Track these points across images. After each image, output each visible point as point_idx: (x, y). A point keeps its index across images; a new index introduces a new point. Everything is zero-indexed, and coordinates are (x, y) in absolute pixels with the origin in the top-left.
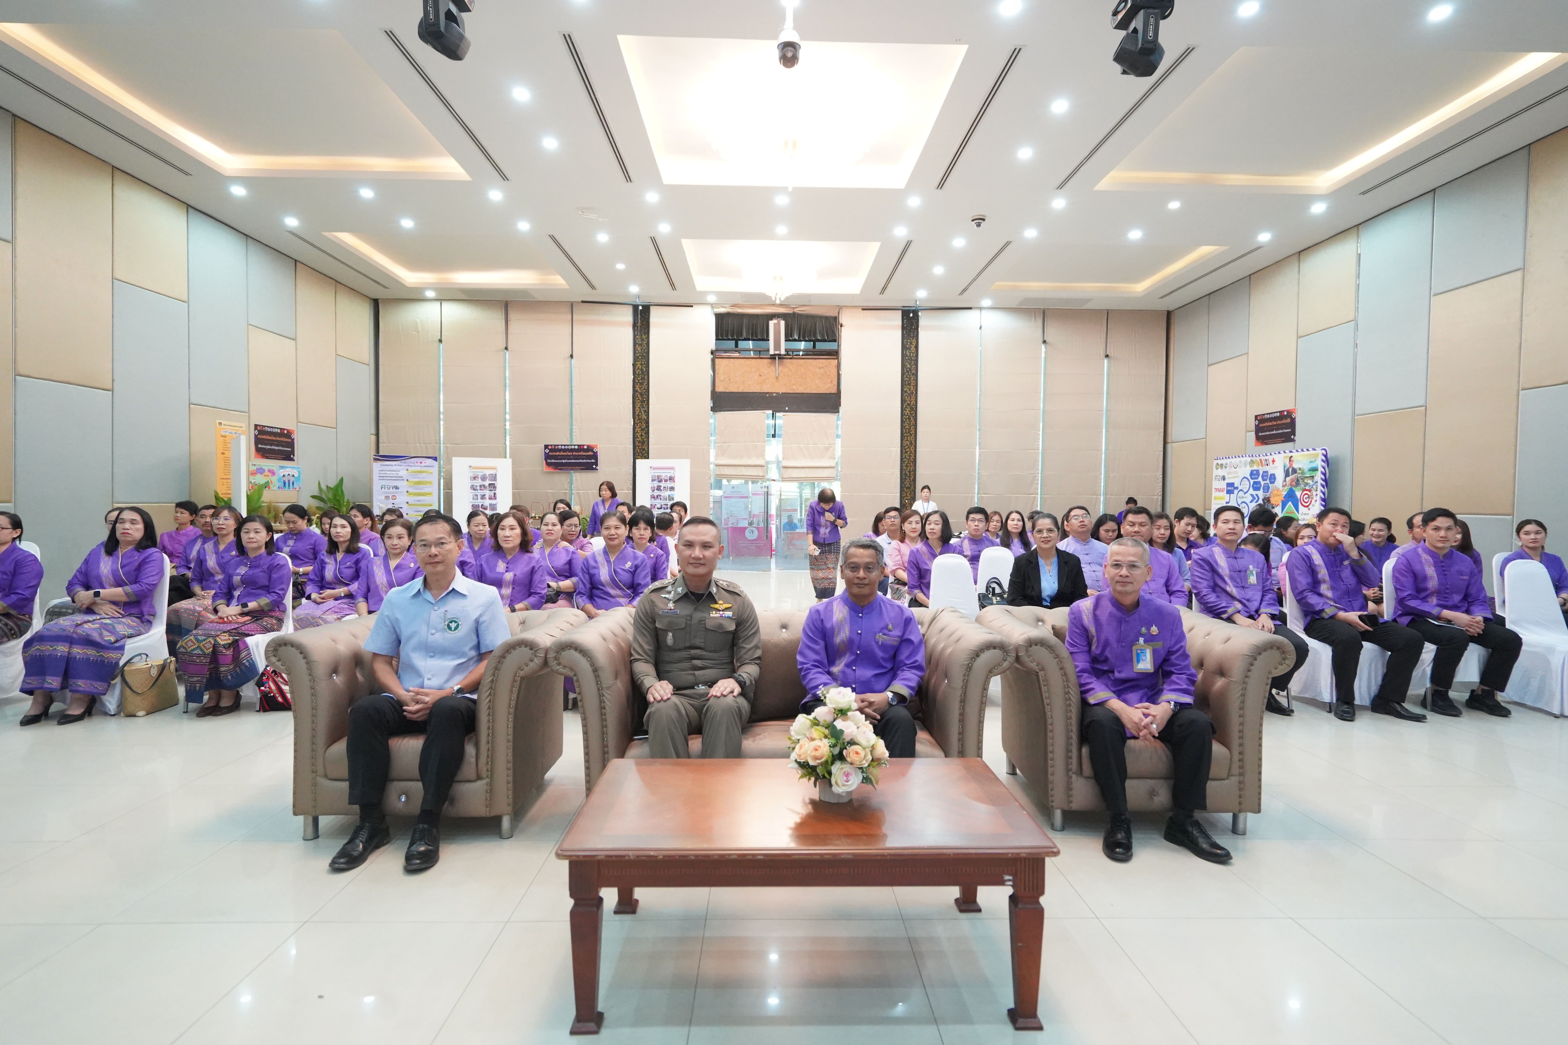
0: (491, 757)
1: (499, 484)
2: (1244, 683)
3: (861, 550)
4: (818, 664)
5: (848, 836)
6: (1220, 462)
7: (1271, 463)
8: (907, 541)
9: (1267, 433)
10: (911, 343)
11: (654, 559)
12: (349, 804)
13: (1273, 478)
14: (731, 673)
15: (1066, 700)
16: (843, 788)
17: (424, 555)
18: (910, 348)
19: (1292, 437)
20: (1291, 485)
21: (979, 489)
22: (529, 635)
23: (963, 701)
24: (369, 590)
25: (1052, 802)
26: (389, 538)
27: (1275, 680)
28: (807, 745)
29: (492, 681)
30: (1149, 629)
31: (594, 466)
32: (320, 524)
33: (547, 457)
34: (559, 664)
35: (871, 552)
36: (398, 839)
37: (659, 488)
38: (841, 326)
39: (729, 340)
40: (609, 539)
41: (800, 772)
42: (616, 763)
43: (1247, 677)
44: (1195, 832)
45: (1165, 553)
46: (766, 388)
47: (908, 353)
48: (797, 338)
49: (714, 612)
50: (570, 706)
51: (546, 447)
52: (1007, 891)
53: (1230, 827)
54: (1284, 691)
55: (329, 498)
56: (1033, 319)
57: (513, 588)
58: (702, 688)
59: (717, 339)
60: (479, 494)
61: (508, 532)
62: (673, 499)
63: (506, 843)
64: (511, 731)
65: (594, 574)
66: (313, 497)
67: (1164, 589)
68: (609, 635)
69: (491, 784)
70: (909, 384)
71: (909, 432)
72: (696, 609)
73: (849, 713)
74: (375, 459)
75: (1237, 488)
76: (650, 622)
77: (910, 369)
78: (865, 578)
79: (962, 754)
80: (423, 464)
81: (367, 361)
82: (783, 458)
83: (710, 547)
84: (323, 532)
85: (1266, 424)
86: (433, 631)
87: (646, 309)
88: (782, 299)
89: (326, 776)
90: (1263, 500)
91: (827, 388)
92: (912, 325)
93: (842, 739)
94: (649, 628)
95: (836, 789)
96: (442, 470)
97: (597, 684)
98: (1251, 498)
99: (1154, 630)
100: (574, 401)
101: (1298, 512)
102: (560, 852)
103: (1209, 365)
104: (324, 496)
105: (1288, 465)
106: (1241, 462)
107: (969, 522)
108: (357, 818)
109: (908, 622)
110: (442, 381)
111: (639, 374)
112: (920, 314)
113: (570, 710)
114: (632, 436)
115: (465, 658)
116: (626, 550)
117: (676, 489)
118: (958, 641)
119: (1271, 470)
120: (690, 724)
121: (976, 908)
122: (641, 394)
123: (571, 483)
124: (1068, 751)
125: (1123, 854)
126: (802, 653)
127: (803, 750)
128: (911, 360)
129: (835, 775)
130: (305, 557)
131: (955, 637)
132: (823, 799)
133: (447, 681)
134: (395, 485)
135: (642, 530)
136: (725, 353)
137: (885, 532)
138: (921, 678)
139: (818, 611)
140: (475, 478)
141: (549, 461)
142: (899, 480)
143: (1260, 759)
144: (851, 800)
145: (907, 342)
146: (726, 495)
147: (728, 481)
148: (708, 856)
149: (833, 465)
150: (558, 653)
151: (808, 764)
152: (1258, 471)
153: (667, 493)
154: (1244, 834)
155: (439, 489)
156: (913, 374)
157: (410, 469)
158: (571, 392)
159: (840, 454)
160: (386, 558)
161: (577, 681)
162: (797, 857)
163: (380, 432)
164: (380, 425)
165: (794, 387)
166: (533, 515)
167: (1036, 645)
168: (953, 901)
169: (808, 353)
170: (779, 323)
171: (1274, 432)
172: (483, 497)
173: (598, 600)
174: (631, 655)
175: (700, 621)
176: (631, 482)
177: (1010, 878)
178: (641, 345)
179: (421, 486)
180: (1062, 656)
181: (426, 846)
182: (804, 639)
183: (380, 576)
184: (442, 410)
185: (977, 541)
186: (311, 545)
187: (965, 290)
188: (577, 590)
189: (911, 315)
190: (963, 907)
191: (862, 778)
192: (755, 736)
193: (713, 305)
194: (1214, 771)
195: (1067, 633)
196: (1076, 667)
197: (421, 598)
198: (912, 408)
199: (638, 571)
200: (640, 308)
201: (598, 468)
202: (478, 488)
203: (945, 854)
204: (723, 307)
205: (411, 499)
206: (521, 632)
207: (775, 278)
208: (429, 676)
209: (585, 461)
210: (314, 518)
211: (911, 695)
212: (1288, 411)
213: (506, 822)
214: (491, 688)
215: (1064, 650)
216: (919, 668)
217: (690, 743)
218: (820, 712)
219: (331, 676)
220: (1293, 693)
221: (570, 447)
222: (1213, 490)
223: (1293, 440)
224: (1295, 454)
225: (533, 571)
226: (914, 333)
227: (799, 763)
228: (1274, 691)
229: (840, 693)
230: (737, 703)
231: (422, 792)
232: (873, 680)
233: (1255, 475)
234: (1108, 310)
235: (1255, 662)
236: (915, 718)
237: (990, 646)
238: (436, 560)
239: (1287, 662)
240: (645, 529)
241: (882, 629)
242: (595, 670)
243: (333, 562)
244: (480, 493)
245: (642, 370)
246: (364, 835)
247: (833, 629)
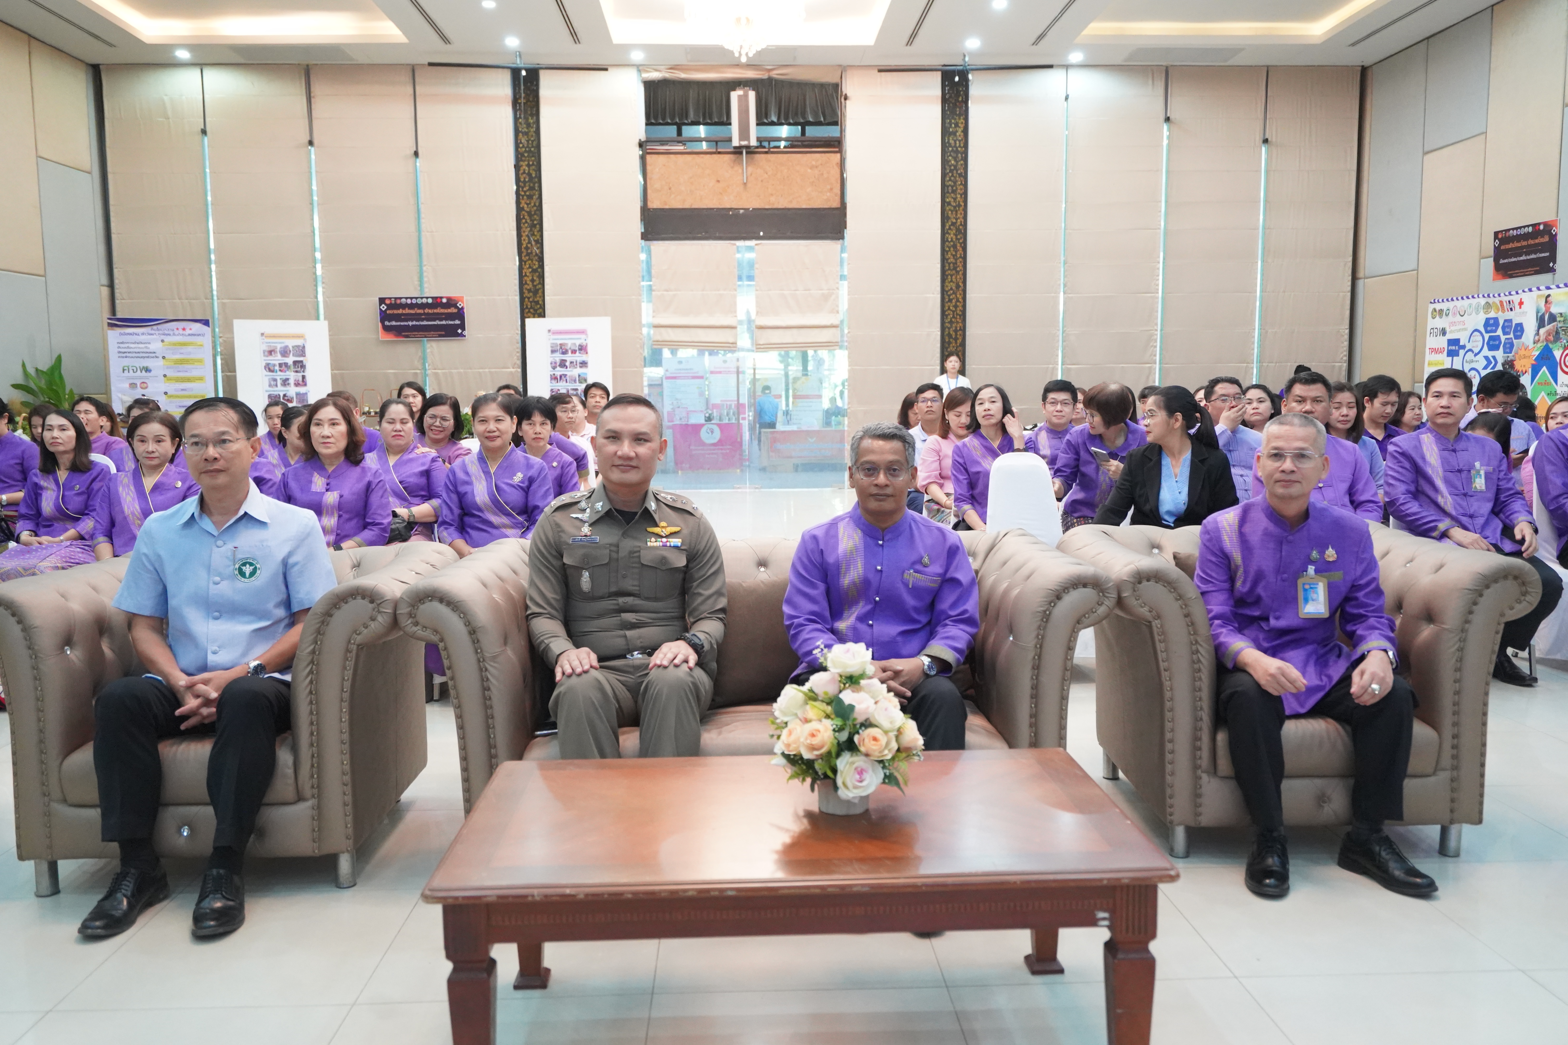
0: (318, 766)
1: (309, 361)
2: (1463, 631)
3: (882, 442)
4: (815, 618)
5: (862, 860)
6: (1438, 306)
7: (1517, 307)
8: (951, 436)
9: (1513, 260)
10: (957, 125)
11: (558, 471)
12: (103, 840)
13: (1519, 330)
14: (682, 632)
15: (1193, 662)
16: (855, 791)
17: (198, 458)
18: (954, 133)
19: (1551, 265)
20: (1547, 340)
21: (1063, 357)
22: (367, 581)
23: (1037, 667)
24: (113, 524)
25: (1171, 815)
26: (142, 441)
27: (1510, 626)
28: (799, 729)
29: (313, 652)
30: (1322, 553)
31: (459, 331)
32: (29, 427)
33: (384, 317)
34: (416, 624)
35: (896, 444)
36: (181, 892)
37: (563, 364)
38: (846, 99)
39: (668, 124)
40: (487, 437)
41: (789, 771)
42: (508, 768)
43: (1467, 622)
44: (1383, 854)
45: (1349, 443)
46: (728, 202)
47: (952, 142)
48: (775, 119)
49: (653, 540)
50: (436, 696)
51: (382, 301)
52: (1101, 934)
53: (1437, 846)
54: (1523, 649)
55: (40, 388)
56: (1150, 82)
57: (340, 516)
58: (637, 656)
59: (648, 124)
60: (278, 378)
61: (327, 430)
62: (586, 380)
63: (347, 894)
64: (346, 726)
65: (466, 493)
66: (16, 386)
67: (1346, 500)
68: (491, 579)
69: (319, 808)
70: (954, 192)
71: (955, 269)
72: (624, 535)
73: (863, 682)
74: (111, 325)
75: (1464, 347)
76: (554, 557)
77: (955, 167)
78: (887, 486)
79: (1035, 743)
80: (188, 332)
81: (87, 167)
82: (757, 313)
83: (646, 441)
84: (34, 439)
85: (1511, 246)
86: (217, 579)
87: (533, 75)
88: (751, 55)
89: (65, 801)
90: (1503, 365)
91: (825, 199)
92: (958, 94)
93: (851, 718)
94: (552, 565)
95: (843, 793)
96: (219, 341)
97: (477, 653)
98: (1485, 363)
99: (1331, 554)
100: (423, 226)
101: (1556, 383)
102: (428, 893)
103: (1426, 153)
104: (32, 385)
105: (1543, 309)
106: (1470, 305)
107: (1048, 406)
108: (115, 864)
109: (953, 552)
110: (209, 198)
111: (525, 182)
112: (970, 77)
113: (436, 701)
114: (517, 282)
115: (269, 619)
116: (514, 454)
117: (589, 365)
118: (1028, 577)
119: (1516, 317)
120: (620, 710)
121: (1055, 968)
122: (529, 213)
123: (423, 359)
124: (1196, 738)
125: (1275, 887)
126: (789, 602)
127: (793, 737)
128: (957, 152)
129: (842, 772)
130: (9, 478)
131: (1025, 571)
132: (824, 810)
133: (245, 654)
134: (145, 365)
135: (538, 425)
136: (662, 145)
137: (917, 424)
138: (973, 636)
139: (815, 538)
140: (271, 352)
141: (387, 323)
142: (939, 345)
143: (1484, 745)
144: (867, 811)
145: (950, 123)
146: (668, 375)
147: (672, 353)
148: (653, 893)
149: (836, 322)
150: (413, 606)
151: (802, 758)
152: (1496, 320)
153: (576, 372)
154: (1457, 855)
155: (215, 371)
156: (960, 175)
157: (167, 339)
158: (418, 211)
159: (846, 306)
160: (137, 476)
161: (445, 649)
162: (786, 891)
163: (116, 281)
164: (116, 271)
165: (773, 199)
166: (366, 409)
167: (1148, 580)
168: (1022, 959)
169: (795, 144)
170: (746, 96)
171: (1523, 258)
172: (285, 382)
173: (473, 533)
174: (527, 607)
175: (631, 552)
176: (519, 354)
177: (1106, 915)
178: (526, 134)
179: (187, 366)
180: (1189, 595)
181: (224, 901)
182: (794, 580)
183: (129, 502)
184: (212, 246)
185: (1060, 432)
186: (18, 458)
187: (1041, 37)
188: (440, 519)
189: (957, 79)
190: (1037, 968)
191: (882, 776)
192: (721, 728)
193: (640, 68)
194: (1414, 764)
195: (1197, 564)
196: (1209, 611)
197: (196, 528)
198: (958, 230)
199: (534, 486)
200: (524, 73)
201: (465, 333)
202: (277, 368)
203: (1008, 883)
204: (656, 70)
205: (171, 388)
206: (354, 578)
207: (738, 20)
208: (215, 648)
209: (444, 322)
210: (18, 419)
211: (958, 660)
212: (1546, 224)
213: (345, 864)
214: (312, 662)
215: (1191, 588)
216: (970, 621)
217: (622, 738)
218: (816, 680)
219: (63, 651)
220: (1538, 654)
221: (419, 301)
222: (1427, 351)
223: (1552, 270)
224: (1554, 292)
225: (368, 489)
226: (961, 108)
227: (787, 757)
228: (1510, 651)
229: (848, 651)
230: (692, 676)
231: (214, 822)
232: (899, 639)
233: (1492, 325)
234: (1268, 67)
235: (1481, 600)
236: (966, 697)
237: (1078, 583)
238: (216, 466)
239: (1528, 598)
240: (543, 424)
241: (914, 563)
242: (473, 632)
243: (53, 486)
244: (280, 376)
245: (529, 174)
246: (128, 887)
247: (838, 566)
